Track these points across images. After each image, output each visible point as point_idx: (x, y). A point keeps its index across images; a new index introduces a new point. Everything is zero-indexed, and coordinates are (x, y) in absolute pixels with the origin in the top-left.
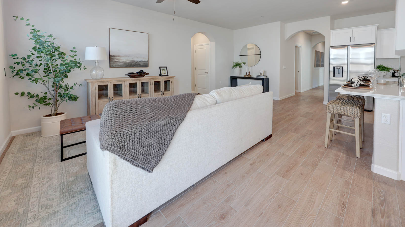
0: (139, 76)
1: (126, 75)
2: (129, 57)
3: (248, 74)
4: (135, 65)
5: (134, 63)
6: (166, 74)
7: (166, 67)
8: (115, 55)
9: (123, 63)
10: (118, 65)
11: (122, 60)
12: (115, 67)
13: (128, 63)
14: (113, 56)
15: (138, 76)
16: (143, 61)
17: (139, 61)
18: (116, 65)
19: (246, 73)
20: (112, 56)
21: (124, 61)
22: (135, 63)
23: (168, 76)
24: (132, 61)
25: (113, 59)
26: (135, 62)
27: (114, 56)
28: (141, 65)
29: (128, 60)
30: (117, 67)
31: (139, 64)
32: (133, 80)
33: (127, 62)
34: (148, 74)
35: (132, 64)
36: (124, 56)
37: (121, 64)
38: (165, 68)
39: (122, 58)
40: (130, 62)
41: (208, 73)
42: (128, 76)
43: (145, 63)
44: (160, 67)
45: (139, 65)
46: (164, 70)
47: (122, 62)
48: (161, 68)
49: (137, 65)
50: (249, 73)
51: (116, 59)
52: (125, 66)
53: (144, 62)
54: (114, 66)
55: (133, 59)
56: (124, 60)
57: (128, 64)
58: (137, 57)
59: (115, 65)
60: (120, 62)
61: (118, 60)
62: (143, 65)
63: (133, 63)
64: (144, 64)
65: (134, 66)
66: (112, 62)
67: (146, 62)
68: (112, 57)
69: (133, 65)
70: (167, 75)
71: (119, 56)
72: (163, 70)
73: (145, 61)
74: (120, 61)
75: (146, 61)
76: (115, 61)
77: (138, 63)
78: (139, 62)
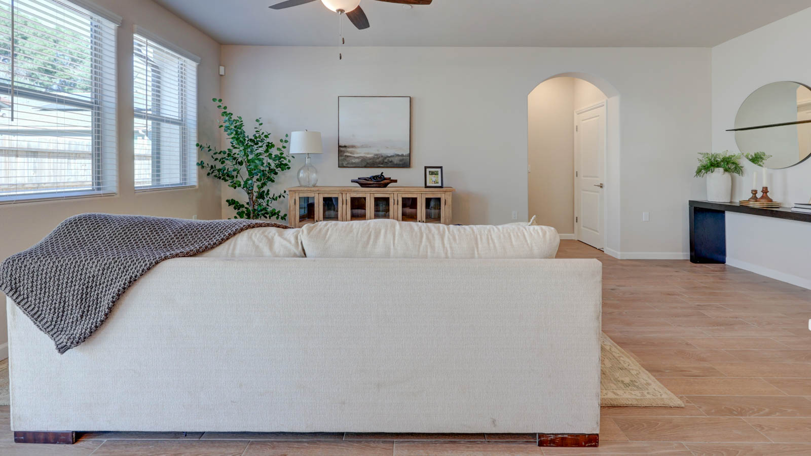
0: (375, 185)
1: (353, 181)
2: (370, 147)
3: (759, 195)
4: (382, 164)
5: (380, 159)
6: (438, 183)
7: (441, 167)
8: (347, 145)
9: (360, 160)
10: (353, 163)
11: (357, 153)
12: (347, 166)
13: (370, 159)
14: (343, 147)
15: (372, 186)
16: (398, 155)
17: (389, 155)
18: (348, 164)
19: (755, 192)
20: (341, 147)
21: (362, 155)
22: (382, 158)
23: (441, 187)
24: (377, 155)
25: (344, 152)
26: (382, 156)
27: (345, 147)
28: (395, 163)
29: (369, 153)
30: (349, 166)
31: (390, 160)
32: (360, 192)
33: (367, 157)
34: (395, 181)
35: (378, 161)
36: (362, 147)
37: (357, 160)
38: (439, 170)
39: (358, 150)
40: (374, 158)
41: (601, 187)
42: (357, 185)
43: (403, 160)
44: (426, 168)
45: (390, 164)
46: (435, 174)
47: (358, 158)
48: (428, 170)
49: (386, 162)
50: (765, 191)
51: (348, 152)
52: (363, 165)
53: (401, 158)
54: (345, 165)
55: (378, 150)
56: (361, 153)
57: (369, 161)
58: (387, 148)
59: (346, 162)
60: (354, 157)
61: (351, 153)
62: (398, 162)
63: (378, 158)
64: (401, 161)
65: (381, 166)
66: (342, 158)
67: (404, 158)
68: (342, 149)
69: (379, 163)
70: (440, 185)
71: (353, 147)
72: (432, 173)
73: (402, 155)
74: (356, 155)
75: (404, 154)
76: (346, 156)
77: (388, 160)
78: (391, 156)
